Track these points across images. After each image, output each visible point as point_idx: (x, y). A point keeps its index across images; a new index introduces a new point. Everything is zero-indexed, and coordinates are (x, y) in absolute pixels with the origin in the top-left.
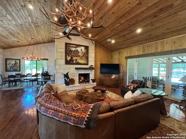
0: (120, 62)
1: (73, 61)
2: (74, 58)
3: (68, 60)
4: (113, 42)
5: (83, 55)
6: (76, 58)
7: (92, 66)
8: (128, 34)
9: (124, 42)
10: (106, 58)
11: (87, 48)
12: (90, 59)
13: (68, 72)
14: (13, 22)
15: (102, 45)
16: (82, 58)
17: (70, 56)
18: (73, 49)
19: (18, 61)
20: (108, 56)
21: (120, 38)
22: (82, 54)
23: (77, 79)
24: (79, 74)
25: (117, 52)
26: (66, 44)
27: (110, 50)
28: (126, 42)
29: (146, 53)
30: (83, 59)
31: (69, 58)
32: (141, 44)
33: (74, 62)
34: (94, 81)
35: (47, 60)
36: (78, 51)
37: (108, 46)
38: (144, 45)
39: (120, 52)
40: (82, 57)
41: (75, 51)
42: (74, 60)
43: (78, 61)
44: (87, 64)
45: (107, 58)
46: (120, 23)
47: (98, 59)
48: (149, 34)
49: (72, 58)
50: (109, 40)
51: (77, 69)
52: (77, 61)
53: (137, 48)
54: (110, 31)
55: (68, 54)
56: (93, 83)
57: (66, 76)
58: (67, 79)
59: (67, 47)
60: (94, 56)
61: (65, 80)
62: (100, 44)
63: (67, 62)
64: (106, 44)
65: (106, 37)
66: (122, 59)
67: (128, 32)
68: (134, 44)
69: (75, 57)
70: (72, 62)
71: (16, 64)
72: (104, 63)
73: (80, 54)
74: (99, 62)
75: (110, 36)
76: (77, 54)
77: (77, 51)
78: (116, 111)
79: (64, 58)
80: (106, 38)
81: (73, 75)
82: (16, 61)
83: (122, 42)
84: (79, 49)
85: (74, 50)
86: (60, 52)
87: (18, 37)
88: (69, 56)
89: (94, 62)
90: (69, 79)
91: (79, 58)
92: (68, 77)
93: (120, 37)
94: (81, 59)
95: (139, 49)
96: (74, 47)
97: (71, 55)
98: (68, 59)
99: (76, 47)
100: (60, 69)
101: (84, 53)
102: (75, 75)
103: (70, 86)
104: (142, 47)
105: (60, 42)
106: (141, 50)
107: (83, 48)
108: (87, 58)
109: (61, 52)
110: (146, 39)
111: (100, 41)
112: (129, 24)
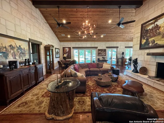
2: (150, 40)
17: (146, 38)
18: (150, 27)
26: (142, 25)
31: (144, 41)
33: (150, 45)
41: (152, 29)
42: (150, 42)
49: (147, 40)
52: (154, 42)
55: (143, 37)
59: (143, 29)
69: (151, 37)
70: (147, 45)
77: (157, 26)
81: (148, 63)
84: (160, 22)
88: (144, 39)
91: (160, 37)
96: (151, 24)
97: (146, 36)
98: (143, 43)
99: (154, 23)
102: (151, 63)
109: (138, 37)
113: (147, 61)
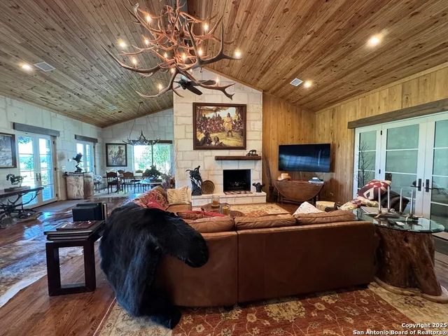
0: (334, 139)
1: (210, 141)
2: (211, 135)
3: (200, 140)
4: (308, 84)
5: (234, 127)
6: (215, 135)
7: (254, 153)
8: (343, 56)
9: (339, 82)
10: (296, 131)
11: (242, 109)
12: (249, 135)
13: (199, 167)
14: (104, 77)
15: (282, 97)
16: (230, 134)
17: (204, 131)
18: (210, 115)
19: (123, 148)
20: (300, 125)
21: (325, 72)
22: (231, 125)
23: (219, 181)
24: (224, 171)
25: (327, 112)
26: (195, 105)
27: (307, 107)
28: (345, 79)
29: (413, 104)
30: (232, 136)
31: (201, 136)
32: (395, 79)
33: (213, 143)
34: (260, 188)
35: (170, 142)
36: (221, 118)
37: (299, 97)
38: (406, 79)
39: (334, 110)
40: (230, 131)
41: (213, 120)
43: (220, 141)
44: (244, 148)
45: (300, 129)
46: (311, 32)
47: (273, 134)
48: (412, 43)
49: (207, 134)
50: (296, 82)
51: (218, 158)
52: (218, 140)
53: (385, 93)
54: (293, 57)
55: (200, 128)
56: (258, 194)
57: (195, 174)
58: (196, 181)
59: (198, 113)
60: (261, 127)
61: (193, 183)
62: (277, 96)
63: (198, 146)
64: (293, 94)
65: (285, 74)
66: (341, 129)
67: (340, 51)
68: (373, 81)
69: (213, 132)
70: (208, 143)
71: (120, 152)
72: (289, 142)
73: (226, 125)
74: (276, 141)
75: (294, 70)
76: (219, 126)
77: (219, 118)
78: (240, 232)
79: (191, 135)
80: (288, 76)
81: (212, 173)
82: (120, 147)
83: (333, 81)
84: (223, 114)
85: (211, 117)
86: (183, 124)
87: (117, 103)
88: (201, 132)
89: (261, 142)
90: (201, 180)
91: (224, 135)
92: (199, 178)
93: (323, 69)
94: (228, 136)
95: (390, 94)
96: (211, 110)
97: (205, 128)
99: (215, 111)
100: (183, 160)
101: (235, 121)
102: (216, 172)
103: (203, 196)
104: (400, 87)
105: (182, 103)
106: (398, 97)
107: (232, 111)
108: (243, 134)
109: (186, 125)
110: (410, 61)
111: (274, 88)
112: (337, 30)
113: (210, 170)
